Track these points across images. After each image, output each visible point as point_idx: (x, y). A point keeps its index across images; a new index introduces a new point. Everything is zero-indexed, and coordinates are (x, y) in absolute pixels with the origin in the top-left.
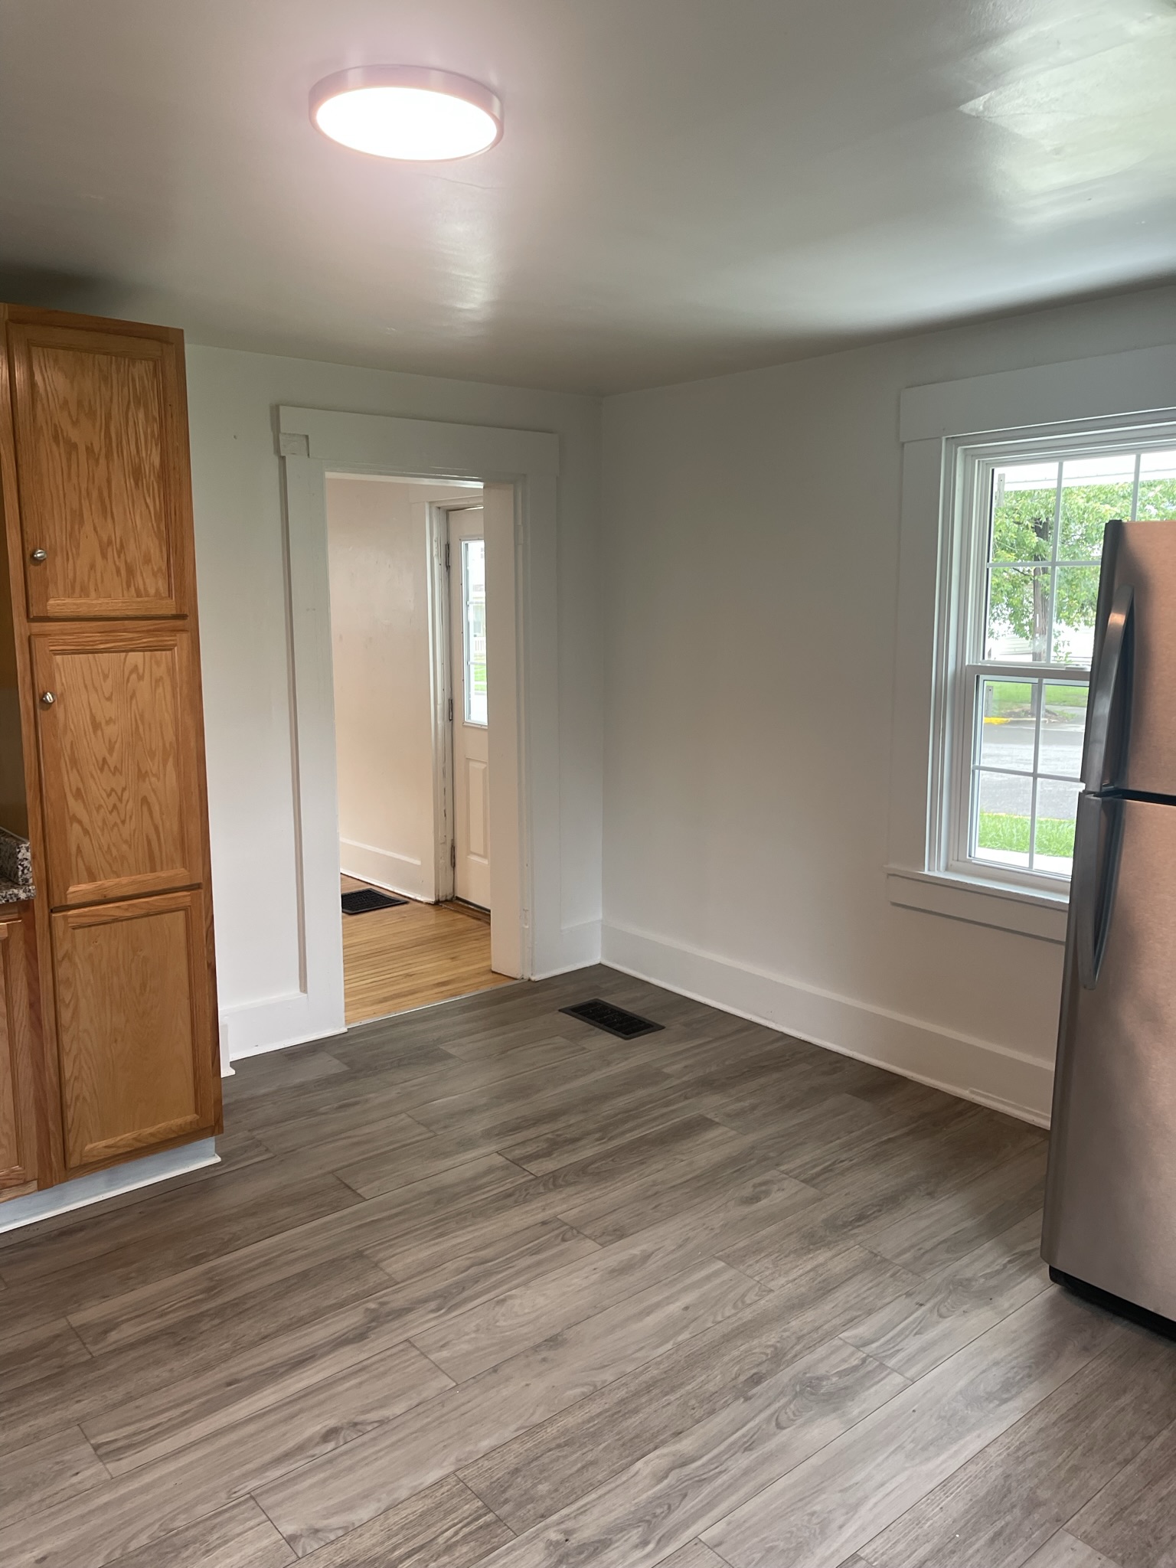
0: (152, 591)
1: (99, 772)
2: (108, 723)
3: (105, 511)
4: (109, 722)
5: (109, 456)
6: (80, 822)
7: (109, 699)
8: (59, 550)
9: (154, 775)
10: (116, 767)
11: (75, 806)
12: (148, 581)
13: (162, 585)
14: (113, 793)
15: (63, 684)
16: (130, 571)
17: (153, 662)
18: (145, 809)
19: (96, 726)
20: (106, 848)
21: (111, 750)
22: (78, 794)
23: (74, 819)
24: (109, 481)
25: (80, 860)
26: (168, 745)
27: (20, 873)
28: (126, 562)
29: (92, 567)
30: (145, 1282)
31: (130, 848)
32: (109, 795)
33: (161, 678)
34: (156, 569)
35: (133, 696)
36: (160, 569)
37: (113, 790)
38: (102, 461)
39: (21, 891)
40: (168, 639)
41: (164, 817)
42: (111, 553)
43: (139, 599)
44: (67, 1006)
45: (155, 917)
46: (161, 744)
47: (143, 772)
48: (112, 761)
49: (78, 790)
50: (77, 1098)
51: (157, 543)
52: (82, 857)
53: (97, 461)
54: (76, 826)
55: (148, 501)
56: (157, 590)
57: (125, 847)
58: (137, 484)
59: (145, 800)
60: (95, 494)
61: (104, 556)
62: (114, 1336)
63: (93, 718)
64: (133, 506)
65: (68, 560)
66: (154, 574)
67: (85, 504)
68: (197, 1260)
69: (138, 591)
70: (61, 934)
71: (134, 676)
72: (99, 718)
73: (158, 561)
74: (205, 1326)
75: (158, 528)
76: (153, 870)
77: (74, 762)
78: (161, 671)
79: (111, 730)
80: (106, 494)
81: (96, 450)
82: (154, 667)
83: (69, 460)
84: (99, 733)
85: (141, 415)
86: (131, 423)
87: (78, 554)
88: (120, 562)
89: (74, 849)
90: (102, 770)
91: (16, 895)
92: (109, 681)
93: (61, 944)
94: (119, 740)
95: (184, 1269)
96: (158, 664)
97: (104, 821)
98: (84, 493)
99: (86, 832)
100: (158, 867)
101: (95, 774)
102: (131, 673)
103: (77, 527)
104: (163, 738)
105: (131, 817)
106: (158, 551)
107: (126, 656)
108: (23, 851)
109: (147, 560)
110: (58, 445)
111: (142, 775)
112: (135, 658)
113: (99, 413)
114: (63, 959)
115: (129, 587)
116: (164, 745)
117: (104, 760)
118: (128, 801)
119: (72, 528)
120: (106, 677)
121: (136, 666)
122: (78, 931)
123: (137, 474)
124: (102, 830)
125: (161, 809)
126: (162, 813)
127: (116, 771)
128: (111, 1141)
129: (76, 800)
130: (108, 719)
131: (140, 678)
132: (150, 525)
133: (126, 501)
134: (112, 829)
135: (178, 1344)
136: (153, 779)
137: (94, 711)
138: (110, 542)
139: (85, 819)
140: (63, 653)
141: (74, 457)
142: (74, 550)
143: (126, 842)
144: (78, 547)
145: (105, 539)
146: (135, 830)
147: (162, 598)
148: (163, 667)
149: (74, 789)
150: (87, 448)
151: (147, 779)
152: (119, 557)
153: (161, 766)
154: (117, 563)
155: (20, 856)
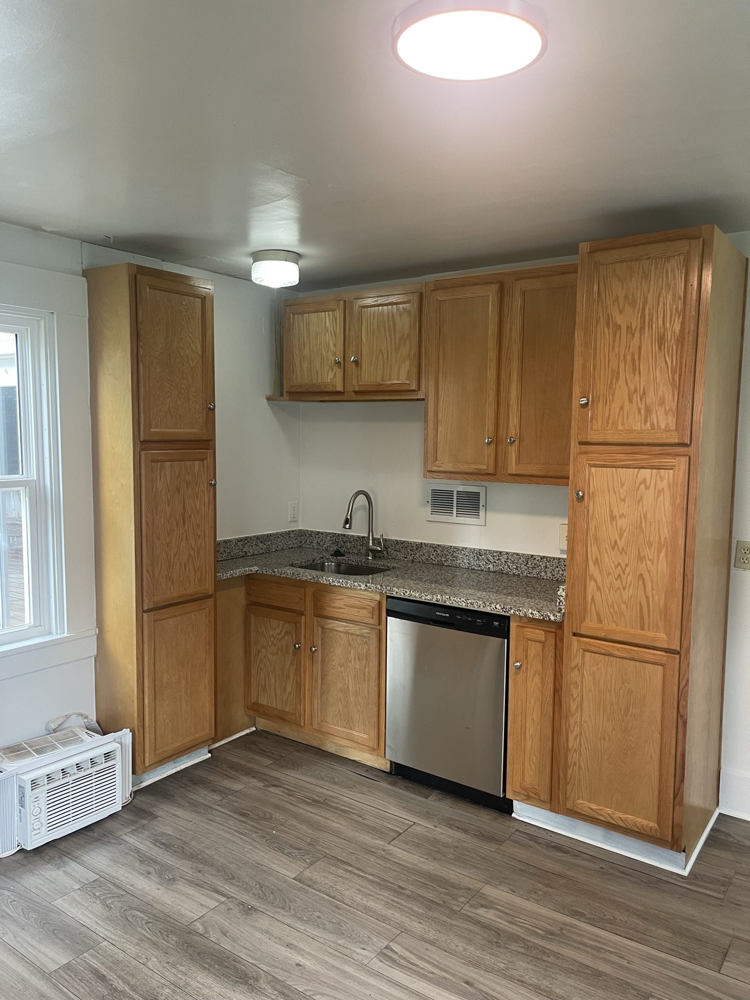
0: (663, 426)
1: (611, 550)
2: (621, 516)
3: (636, 370)
4: (622, 516)
5: (642, 329)
6: (595, 581)
7: (624, 500)
8: (601, 397)
9: (650, 560)
10: (623, 549)
11: (593, 569)
12: (660, 418)
13: (671, 421)
14: (619, 567)
15: (594, 487)
16: (648, 411)
17: (658, 477)
18: (641, 583)
19: (613, 518)
20: (610, 603)
21: (621, 537)
22: (596, 562)
23: (592, 577)
24: (640, 348)
25: (593, 606)
26: (662, 539)
28: (646, 403)
29: (622, 408)
31: (627, 608)
32: (616, 567)
33: (663, 489)
34: (667, 408)
35: (641, 500)
36: (671, 409)
37: (619, 564)
38: (637, 335)
40: (670, 461)
41: (654, 592)
42: (636, 398)
43: (652, 431)
45: (641, 663)
46: (657, 539)
47: (642, 556)
48: (621, 544)
49: (597, 558)
50: (575, 764)
51: (670, 388)
52: (595, 605)
53: (633, 335)
54: (593, 583)
55: (667, 359)
56: (667, 424)
57: (623, 606)
58: (660, 348)
59: (641, 576)
60: (629, 358)
61: (631, 401)
62: (481, 911)
63: (611, 511)
64: (656, 363)
65: (606, 404)
66: (666, 413)
67: (622, 365)
69: (652, 425)
70: (575, 651)
71: (643, 486)
72: (615, 512)
73: (671, 402)
75: (673, 379)
76: (642, 628)
77: (596, 539)
78: (663, 485)
79: (622, 522)
80: (636, 357)
81: (634, 328)
82: (659, 482)
83: (614, 337)
84: (614, 523)
85: (670, 297)
86: (661, 304)
87: (613, 400)
88: (641, 404)
89: (589, 598)
90: (613, 548)
92: (625, 488)
93: (574, 658)
94: (628, 528)
96: (662, 479)
97: (611, 584)
98: (622, 358)
99: (599, 589)
100: (646, 628)
101: (609, 551)
102: (641, 483)
103: (614, 382)
104: (659, 534)
105: (630, 586)
106: (670, 395)
107: (638, 471)
108: (561, 590)
109: (662, 403)
110: (608, 327)
111: (641, 558)
112: (646, 473)
113: (638, 301)
114: (575, 667)
115: (646, 422)
116: (660, 538)
117: (616, 542)
118: (629, 574)
119: (611, 382)
120: (623, 485)
121: (645, 479)
122: (587, 654)
123: (661, 340)
124: (609, 591)
125: (652, 587)
126: (653, 589)
127: (623, 551)
129: (595, 565)
130: (621, 514)
131: (647, 488)
132: (667, 376)
133: (651, 360)
134: (616, 591)
136: (649, 563)
137: (612, 507)
138: (636, 391)
139: (599, 579)
140: (596, 466)
141: (618, 334)
142: (611, 397)
143: (625, 603)
144: (613, 395)
145: (633, 388)
146: (632, 596)
147: (669, 430)
148: (665, 481)
149: (594, 558)
150: (627, 327)
151: (644, 562)
152: (641, 401)
153: (656, 554)
154: (640, 405)
155: (559, 593)
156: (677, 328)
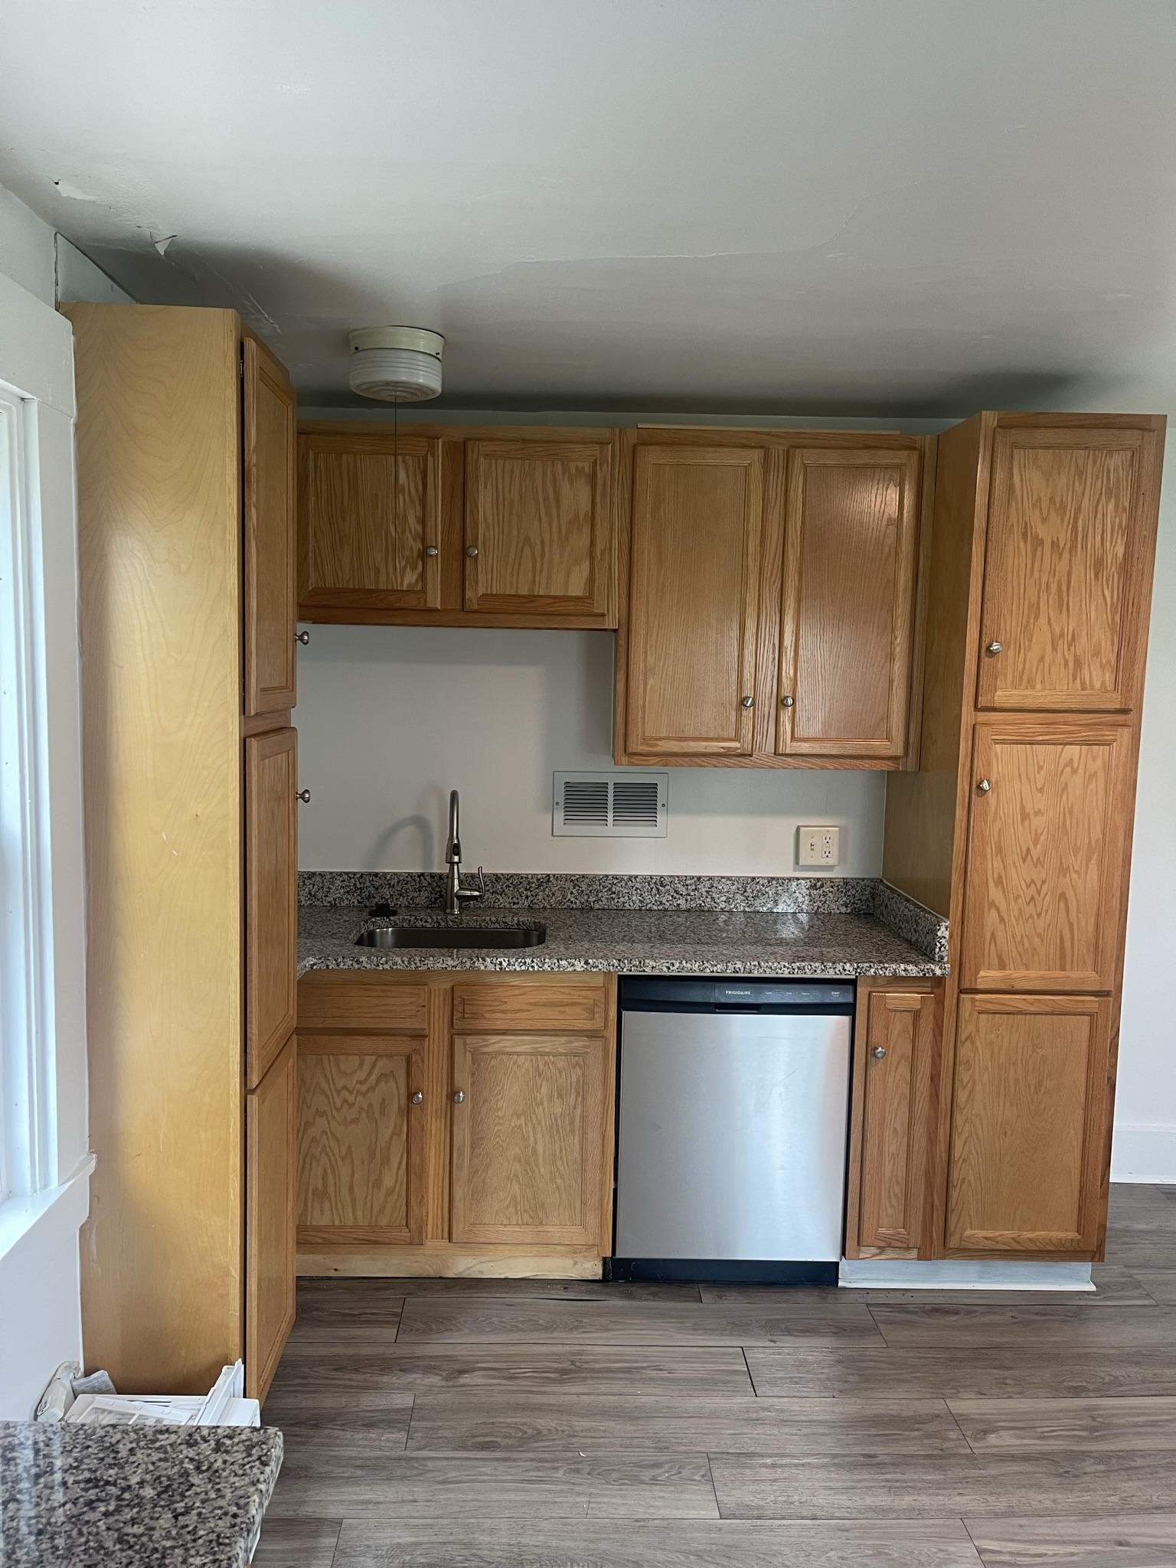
0: (1098, 685)
1: (1021, 861)
2: (1036, 814)
3: (1062, 605)
4: (1038, 813)
5: (1073, 548)
6: (998, 910)
7: (1041, 790)
8: (1012, 643)
9: (1076, 872)
10: (1038, 859)
11: (995, 893)
12: (1094, 674)
13: (1109, 678)
14: (1033, 886)
15: (999, 772)
16: (1078, 663)
17: (1089, 756)
18: (1062, 905)
19: (1025, 816)
20: (1019, 938)
21: (1036, 842)
22: (999, 882)
23: (993, 905)
24: (1069, 574)
25: (992, 945)
26: (1093, 844)
27: (937, 950)
28: (1075, 653)
29: (1042, 659)
30: (1022, 1394)
31: (1042, 941)
32: (1028, 886)
33: (1096, 773)
34: (1104, 661)
35: (1065, 789)
36: (1109, 662)
37: (1032, 881)
38: (1066, 555)
39: (937, 968)
40: (1108, 734)
41: (1080, 916)
42: (1062, 646)
43: (1083, 692)
44: (965, 1087)
45: (1060, 1017)
46: (1086, 841)
47: (1065, 866)
48: (1036, 852)
49: (1000, 877)
50: (963, 1181)
51: (1109, 634)
52: (995, 943)
53: (1061, 555)
54: (994, 913)
55: (1106, 592)
56: (1103, 684)
57: (1037, 940)
58: (1096, 576)
59: (1063, 896)
60: (1054, 587)
61: (1054, 649)
62: (992, 1439)
63: (1023, 807)
64: (1090, 597)
65: (1019, 652)
66: (1102, 667)
67: (1044, 597)
68: (1077, 1392)
69: (1083, 683)
70: (967, 1014)
71: (1068, 770)
72: (1029, 808)
73: (1108, 654)
74: (1089, 1467)
75: (1113, 619)
76: (1063, 969)
77: (1000, 850)
78: (1096, 766)
79: (1038, 822)
80: (1064, 587)
81: (1062, 544)
82: (1090, 762)
83: (1034, 556)
84: (1027, 823)
85: (1111, 506)
86: (1099, 515)
87: (1030, 647)
88: (1069, 654)
89: (988, 936)
90: (1024, 860)
91: (932, 971)
92: (1043, 772)
93: (966, 1026)
94: (1046, 830)
95: (1062, 1395)
96: (1094, 759)
97: (1020, 913)
98: (1043, 586)
99: (1002, 920)
100: (1068, 966)
101: (1017, 864)
102: (1066, 765)
103: (1032, 621)
104: (1089, 834)
105: (1047, 911)
106: (1109, 644)
107: (1063, 749)
108: (943, 929)
109: (1097, 653)
110: (1026, 541)
111: (1063, 871)
112: (1072, 751)
113: (1069, 508)
114: (966, 1040)
115: (1075, 679)
116: (1090, 842)
117: (1028, 850)
118: (1046, 894)
119: (1028, 622)
120: (1040, 768)
121: (1071, 760)
122: (983, 1017)
123: (1099, 566)
124: (1017, 921)
125: (1078, 909)
126: (1079, 912)
127: (1038, 863)
128: (989, 1234)
129: (996, 886)
130: (1036, 810)
131: (1074, 772)
132: (1105, 616)
133: (1083, 592)
134: (1027, 921)
135: (1061, 1475)
136: (1074, 876)
137: (1024, 802)
138: (1062, 635)
139: (1003, 907)
140: (1003, 742)
141: (1039, 552)
142: (1026, 643)
143: (1039, 936)
144: (1030, 641)
145: (1058, 631)
146: (1049, 925)
147: (1107, 692)
148: (1099, 761)
149: (996, 876)
150: (1053, 543)
151: (1068, 875)
152: (1069, 650)
153: (1084, 864)
154: (1067, 656)
155: (939, 934)
156: (1120, 550)
